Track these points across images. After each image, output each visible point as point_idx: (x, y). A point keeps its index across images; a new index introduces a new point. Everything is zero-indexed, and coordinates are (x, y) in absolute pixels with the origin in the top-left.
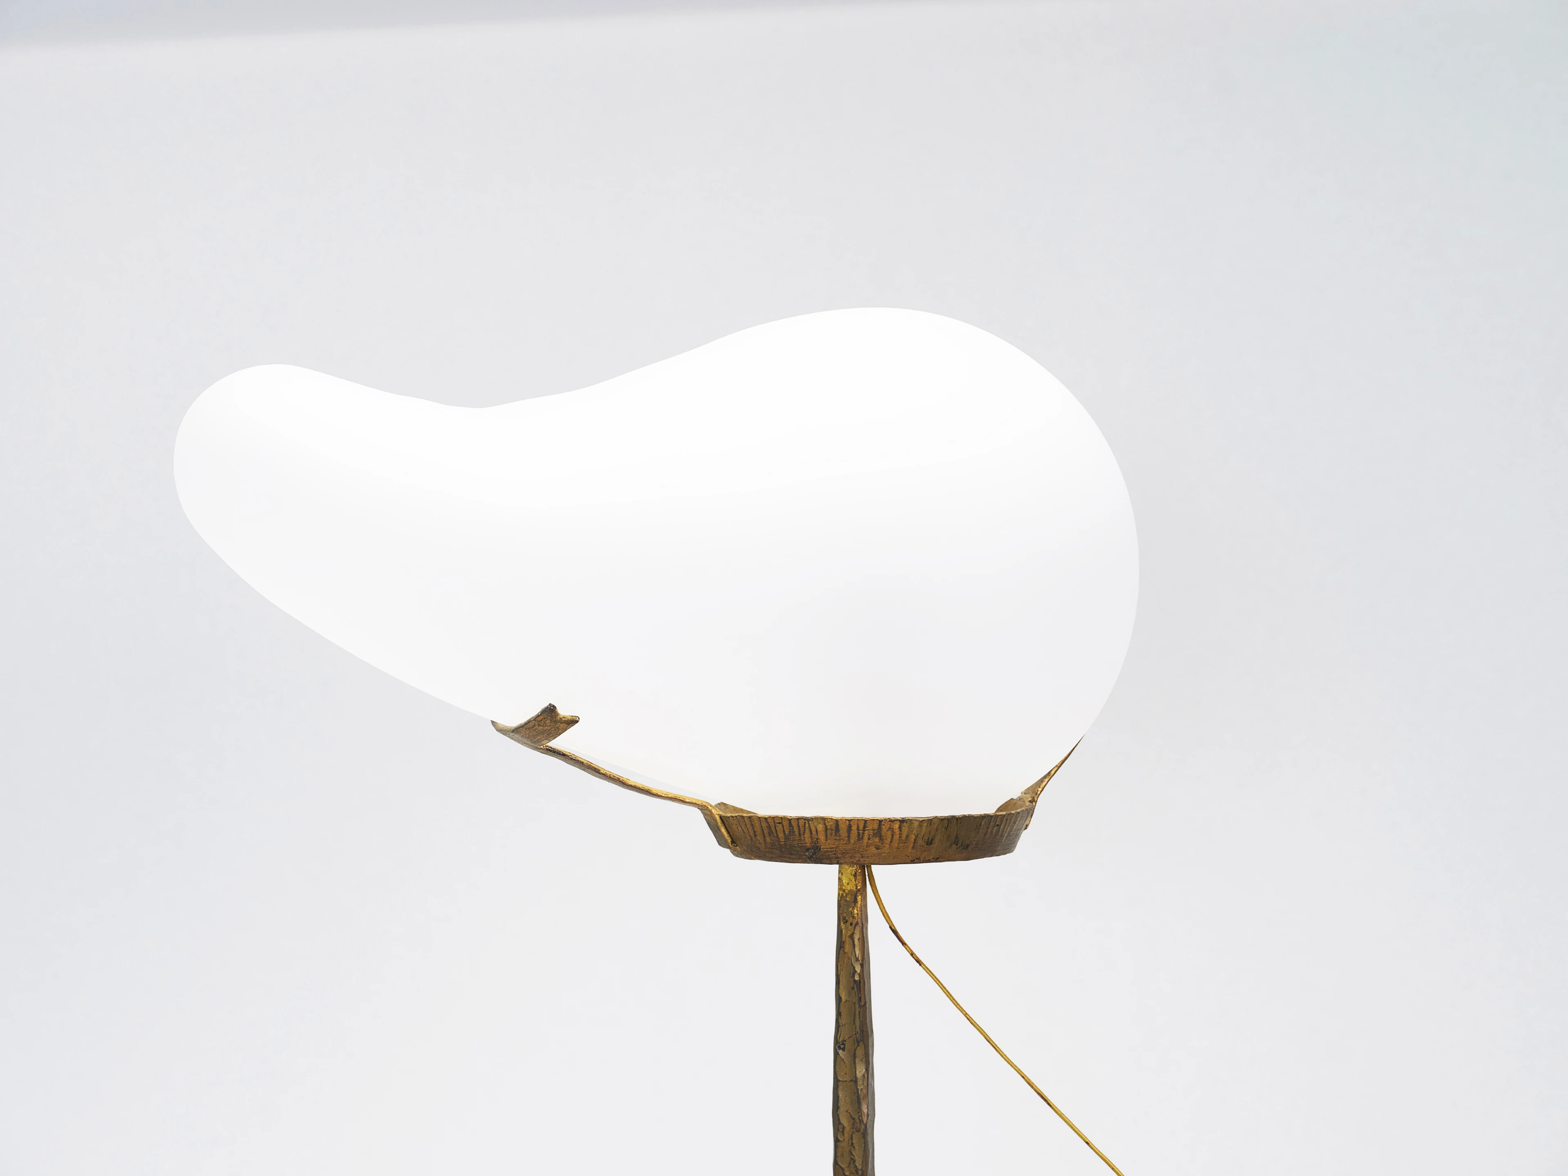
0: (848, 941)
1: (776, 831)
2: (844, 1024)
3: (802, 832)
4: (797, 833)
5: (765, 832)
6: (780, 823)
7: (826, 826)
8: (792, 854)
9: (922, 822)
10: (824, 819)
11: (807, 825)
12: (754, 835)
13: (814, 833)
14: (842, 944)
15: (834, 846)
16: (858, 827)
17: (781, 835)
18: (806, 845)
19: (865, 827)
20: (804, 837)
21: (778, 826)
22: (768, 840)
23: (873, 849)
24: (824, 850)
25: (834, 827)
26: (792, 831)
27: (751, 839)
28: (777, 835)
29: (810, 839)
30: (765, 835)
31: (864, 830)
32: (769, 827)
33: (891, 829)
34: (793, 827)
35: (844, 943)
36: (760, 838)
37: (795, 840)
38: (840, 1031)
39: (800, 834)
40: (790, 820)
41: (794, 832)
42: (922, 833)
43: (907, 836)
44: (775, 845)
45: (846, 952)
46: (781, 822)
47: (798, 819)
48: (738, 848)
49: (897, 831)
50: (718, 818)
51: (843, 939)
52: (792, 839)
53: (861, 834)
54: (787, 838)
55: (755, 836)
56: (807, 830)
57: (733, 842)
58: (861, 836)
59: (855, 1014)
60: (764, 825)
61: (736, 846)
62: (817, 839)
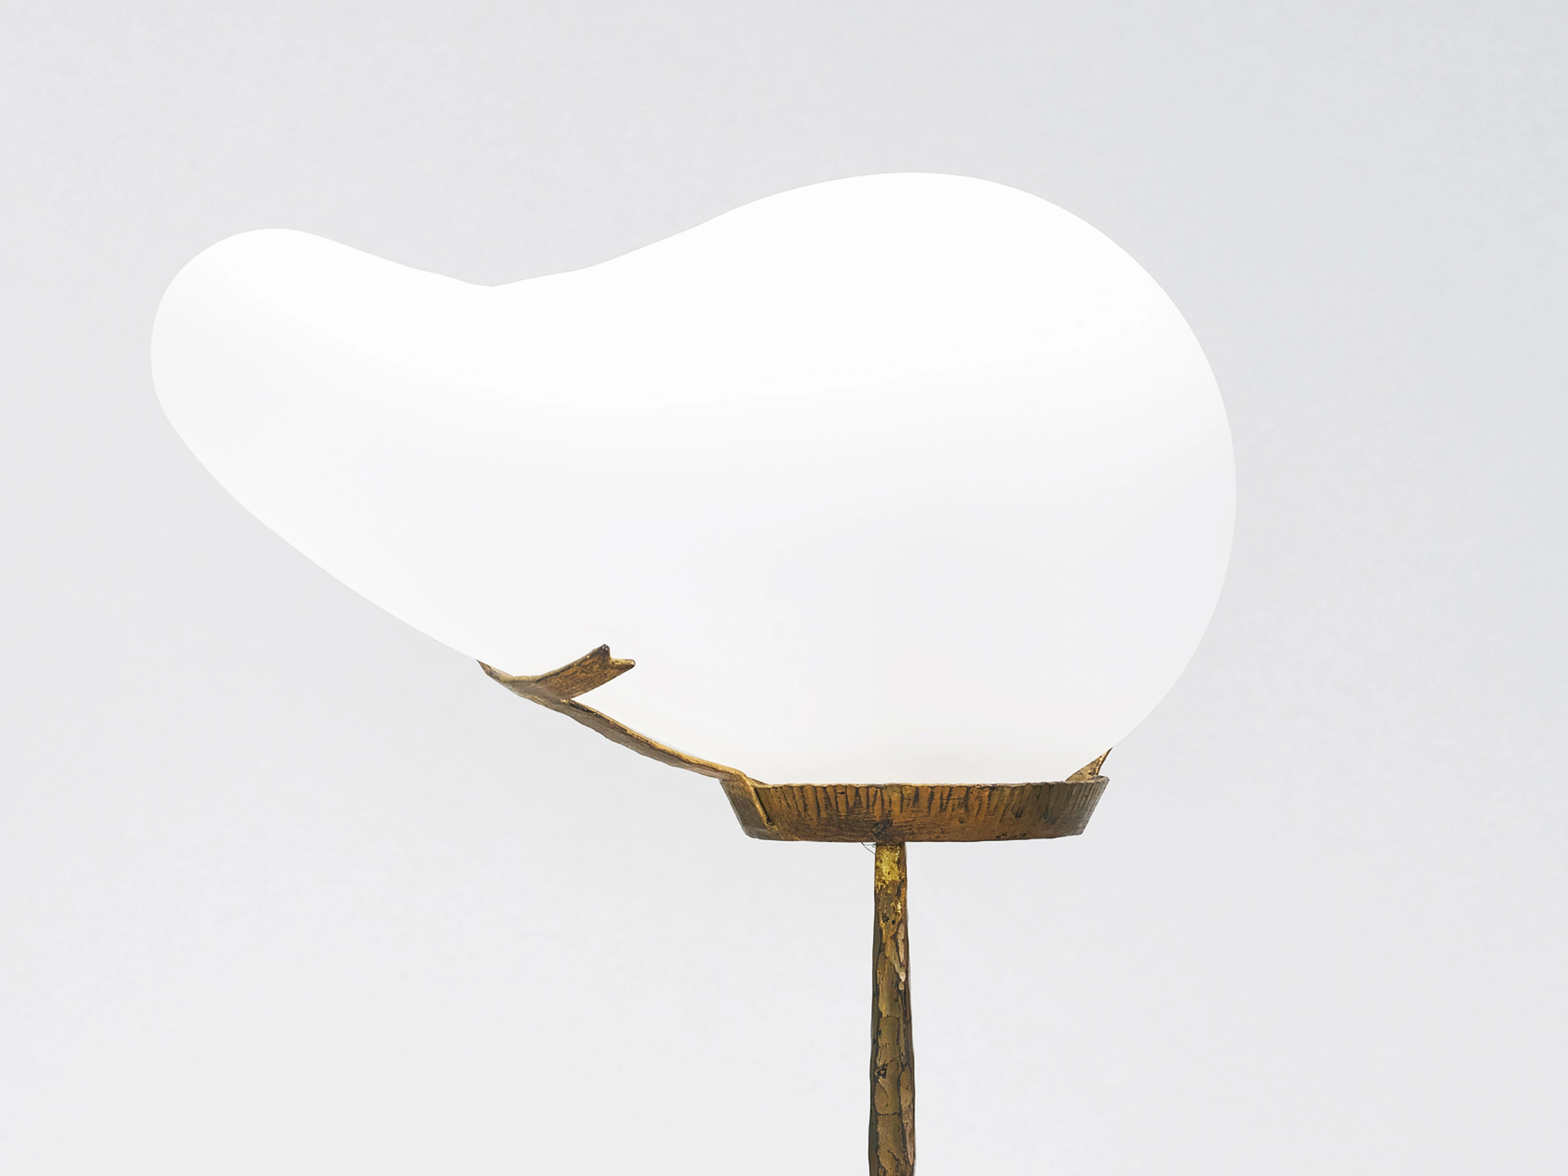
0: (890, 945)
1: (837, 803)
2: (884, 1045)
3: (871, 804)
4: (864, 805)
5: (821, 805)
6: (842, 793)
7: (903, 795)
8: (854, 831)
9: (1013, 789)
10: (901, 787)
11: (879, 794)
12: (803, 809)
13: (887, 804)
14: (882, 947)
15: (910, 819)
16: (942, 796)
17: (842, 808)
18: (874, 819)
19: (950, 795)
20: (873, 809)
21: (839, 796)
22: (824, 814)
23: (956, 823)
24: (897, 824)
25: (912, 797)
26: (858, 803)
27: (799, 814)
28: (837, 807)
29: (880, 811)
30: (821, 809)
31: (948, 799)
32: (827, 798)
33: (979, 798)
34: (860, 797)
35: (884, 945)
36: (812, 812)
37: (861, 814)
39: (868, 806)
40: (857, 789)
41: (860, 803)
42: (1013, 803)
43: (996, 807)
44: (833, 820)
45: (888, 956)
46: (844, 791)
47: (868, 787)
48: (775, 827)
49: (986, 800)
50: (752, 789)
51: (884, 941)
52: (857, 812)
53: (944, 804)
54: (850, 811)
55: (805, 810)
56: (878, 802)
57: (769, 820)
58: (944, 807)
59: (899, 1032)
60: (821, 796)
61: (773, 825)
62: (889, 811)
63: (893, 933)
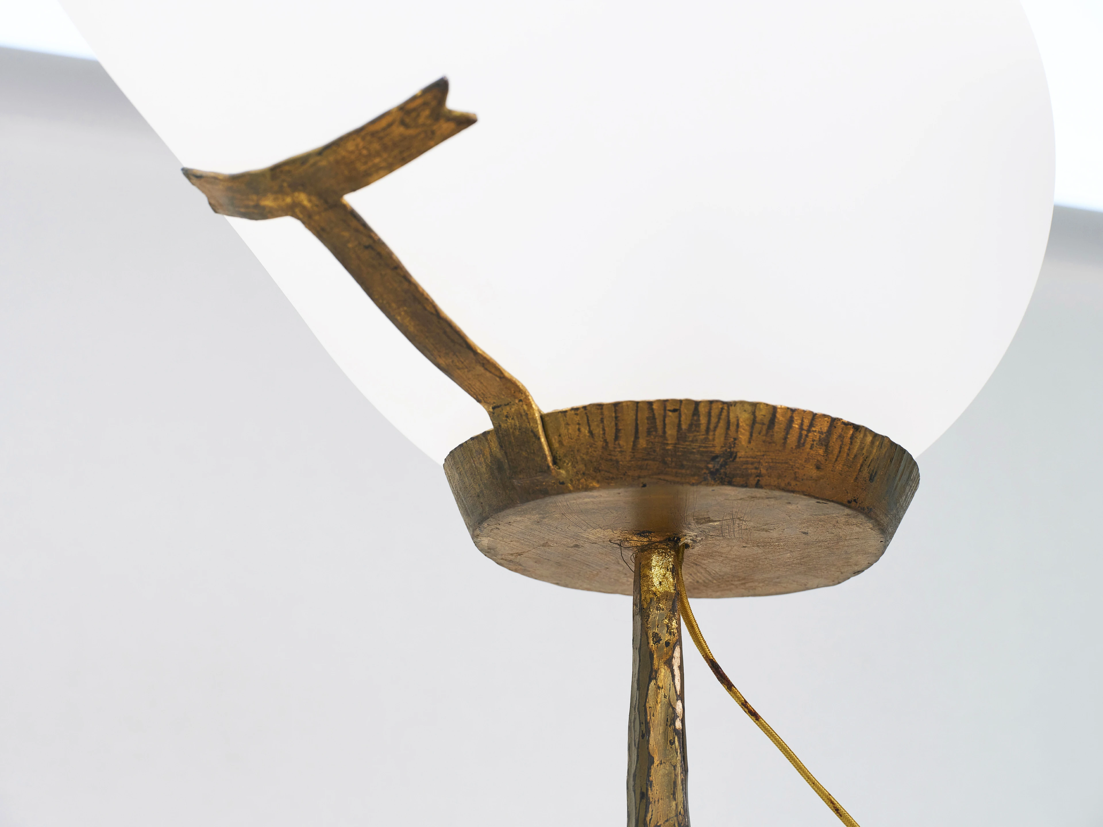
1: (664, 425)
3: (712, 427)
4: (703, 427)
5: (640, 428)
6: (674, 411)
7: (755, 417)
8: (682, 466)
10: (755, 405)
11: (725, 413)
12: (613, 435)
13: (733, 428)
14: (654, 673)
15: (759, 454)
16: (802, 424)
17: (671, 432)
18: (712, 449)
19: (811, 425)
20: (714, 435)
21: (669, 416)
22: (642, 443)
24: (741, 459)
25: (766, 421)
26: (694, 425)
27: (605, 447)
28: (664, 432)
29: (722, 439)
30: (640, 435)
31: (809, 431)
32: (652, 418)
33: (842, 437)
34: (699, 416)
35: (656, 672)
36: (626, 443)
37: (697, 440)
38: (650, 810)
39: (708, 430)
40: (696, 405)
41: (698, 425)
42: (871, 458)
43: (856, 456)
44: (654, 451)
45: (660, 685)
46: (677, 408)
47: (711, 403)
48: (563, 472)
49: (847, 440)
50: (537, 415)
51: (656, 667)
52: (690, 439)
53: (804, 437)
54: (681, 437)
55: (617, 438)
56: (722, 424)
57: (555, 462)
58: (802, 441)
59: (675, 783)
60: (643, 415)
61: (559, 468)
62: (735, 439)
63: (668, 657)
